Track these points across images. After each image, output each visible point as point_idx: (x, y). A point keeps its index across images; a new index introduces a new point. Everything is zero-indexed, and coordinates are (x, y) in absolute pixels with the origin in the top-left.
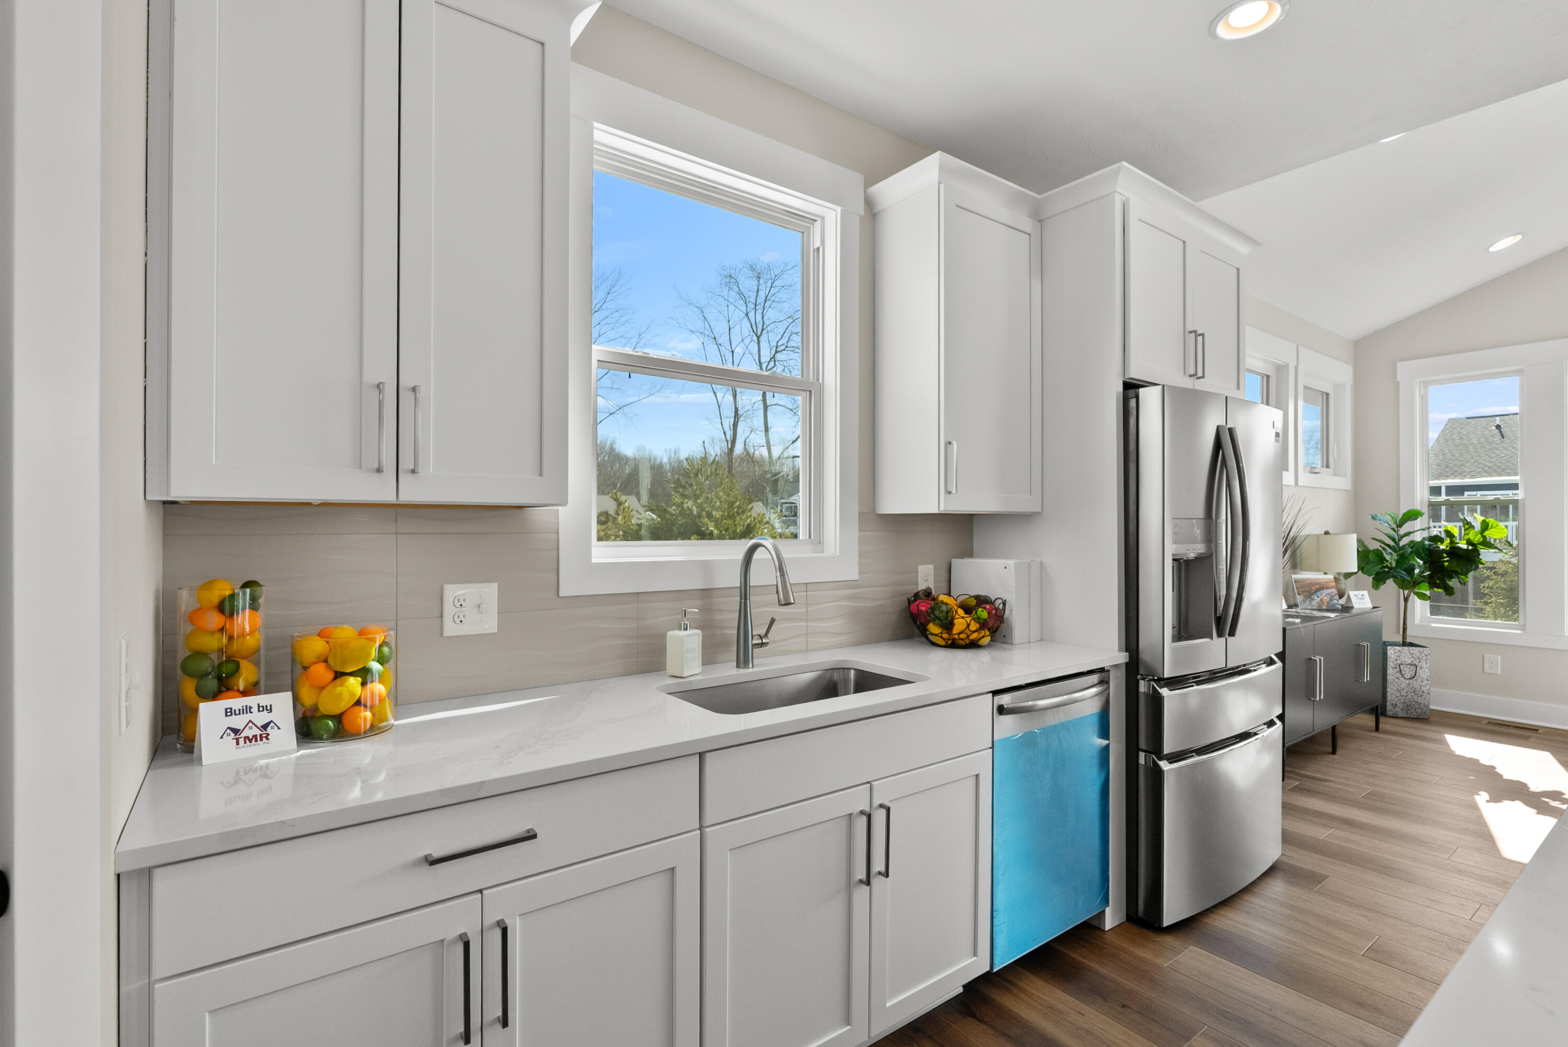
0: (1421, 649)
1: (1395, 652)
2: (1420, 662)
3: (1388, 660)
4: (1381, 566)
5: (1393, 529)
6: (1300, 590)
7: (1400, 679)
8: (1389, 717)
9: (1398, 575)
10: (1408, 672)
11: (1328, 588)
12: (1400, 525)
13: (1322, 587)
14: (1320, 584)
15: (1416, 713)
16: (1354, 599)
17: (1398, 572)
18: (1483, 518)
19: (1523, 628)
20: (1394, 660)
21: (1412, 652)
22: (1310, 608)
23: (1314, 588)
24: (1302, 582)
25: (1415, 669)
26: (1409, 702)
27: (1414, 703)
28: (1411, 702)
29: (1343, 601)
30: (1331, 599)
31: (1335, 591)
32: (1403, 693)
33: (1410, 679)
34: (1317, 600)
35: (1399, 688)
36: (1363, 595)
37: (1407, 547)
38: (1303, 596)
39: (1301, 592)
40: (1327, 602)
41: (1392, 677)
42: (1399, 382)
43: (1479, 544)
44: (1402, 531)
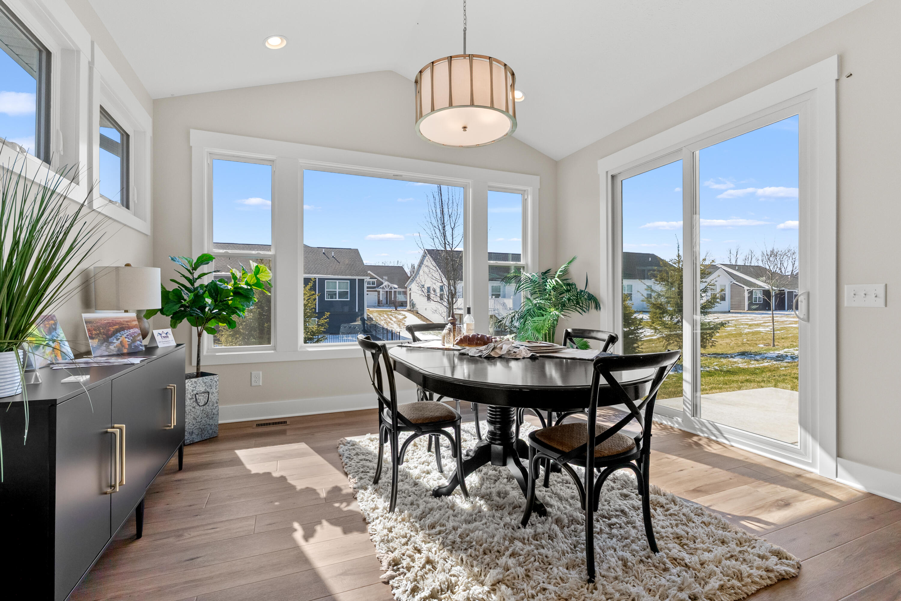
0: (211, 377)
1: (192, 384)
2: (212, 388)
3: (186, 392)
4: (180, 305)
5: (189, 271)
6: (94, 332)
7: (196, 407)
8: (187, 445)
9: (194, 313)
10: (202, 399)
11: (129, 328)
12: (195, 269)
13: (122, 327)
14: (120, 323)
15: (209, 434)
16: (158, 338)
17: (193, 310)
18: (256, 264)
19: (275, 348)
20: (191, 391)
21: (205, 380)
22: (107, 353)
23: (112, 329)
24: (97, 322)
25: (208, 396)
26: (203, 426)
27: (207, 426)
28: (205, 426)
29: (146, 342)
30: (134, 341)
31: (137, 330)
32: (199, 419)
33: (204, 405)
34: (116, 343)
35: (195, 416)
36: (167, 334)
37: (199, 289)
38: (97, 340)
39: (96, 334)
40: (128, 345)
41: (189, 408)
42: (191, 147)
43: (253, 285)
44: (196, 274)
